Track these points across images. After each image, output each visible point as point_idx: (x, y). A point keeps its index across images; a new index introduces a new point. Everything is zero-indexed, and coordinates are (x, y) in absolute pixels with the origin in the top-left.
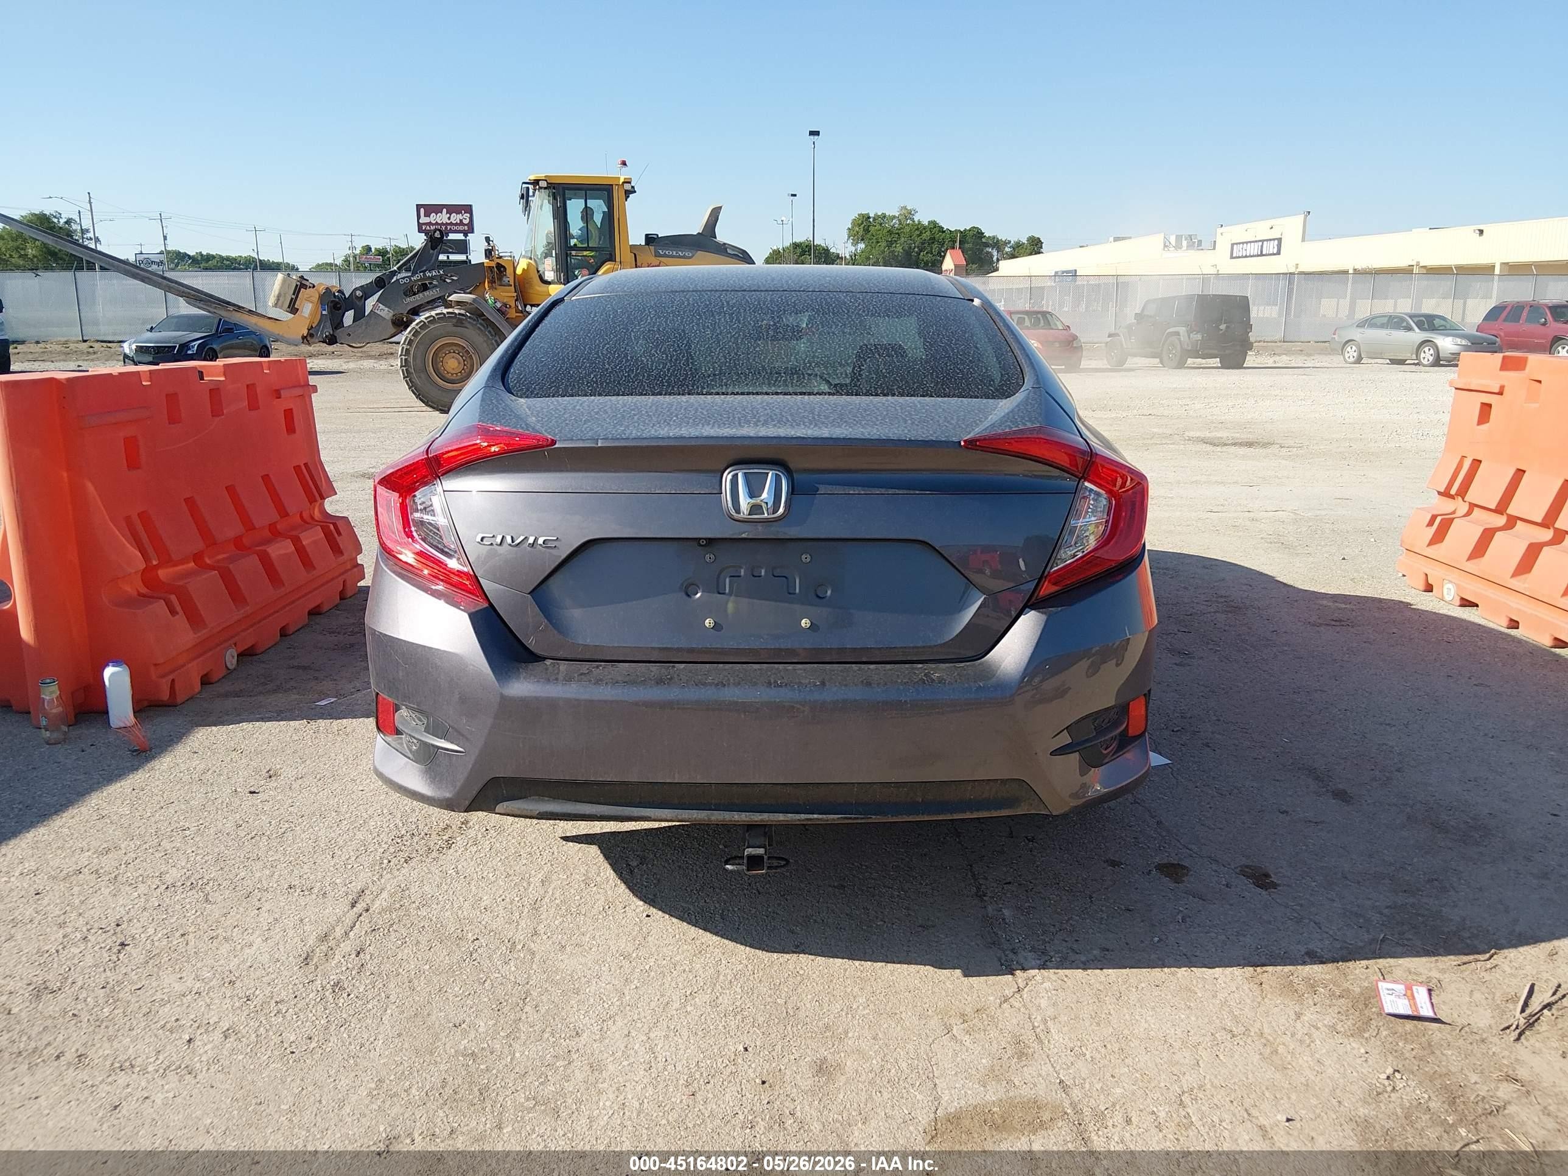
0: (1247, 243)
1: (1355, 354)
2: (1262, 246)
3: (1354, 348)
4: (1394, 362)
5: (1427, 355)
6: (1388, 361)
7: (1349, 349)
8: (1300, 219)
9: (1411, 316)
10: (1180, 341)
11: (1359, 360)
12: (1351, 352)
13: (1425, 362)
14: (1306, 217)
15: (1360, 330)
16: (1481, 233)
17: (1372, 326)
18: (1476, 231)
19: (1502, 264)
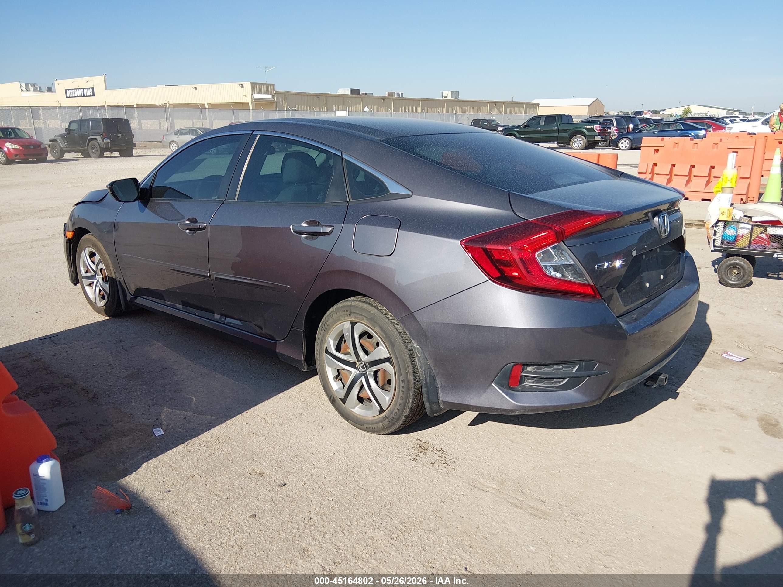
0: (74, 89)
1: (177, 148)
2: (83, 91)
3: (175, 145)
7: (173, 145)
8: (103, 77)
9: (200, 129)
10: (98, 143)
12: (174, 147)
14: (105, 77)
15: (176, 136)
16: (196, 88)
17: (181, 134)
18: (193, 87)
19: (208, 103)
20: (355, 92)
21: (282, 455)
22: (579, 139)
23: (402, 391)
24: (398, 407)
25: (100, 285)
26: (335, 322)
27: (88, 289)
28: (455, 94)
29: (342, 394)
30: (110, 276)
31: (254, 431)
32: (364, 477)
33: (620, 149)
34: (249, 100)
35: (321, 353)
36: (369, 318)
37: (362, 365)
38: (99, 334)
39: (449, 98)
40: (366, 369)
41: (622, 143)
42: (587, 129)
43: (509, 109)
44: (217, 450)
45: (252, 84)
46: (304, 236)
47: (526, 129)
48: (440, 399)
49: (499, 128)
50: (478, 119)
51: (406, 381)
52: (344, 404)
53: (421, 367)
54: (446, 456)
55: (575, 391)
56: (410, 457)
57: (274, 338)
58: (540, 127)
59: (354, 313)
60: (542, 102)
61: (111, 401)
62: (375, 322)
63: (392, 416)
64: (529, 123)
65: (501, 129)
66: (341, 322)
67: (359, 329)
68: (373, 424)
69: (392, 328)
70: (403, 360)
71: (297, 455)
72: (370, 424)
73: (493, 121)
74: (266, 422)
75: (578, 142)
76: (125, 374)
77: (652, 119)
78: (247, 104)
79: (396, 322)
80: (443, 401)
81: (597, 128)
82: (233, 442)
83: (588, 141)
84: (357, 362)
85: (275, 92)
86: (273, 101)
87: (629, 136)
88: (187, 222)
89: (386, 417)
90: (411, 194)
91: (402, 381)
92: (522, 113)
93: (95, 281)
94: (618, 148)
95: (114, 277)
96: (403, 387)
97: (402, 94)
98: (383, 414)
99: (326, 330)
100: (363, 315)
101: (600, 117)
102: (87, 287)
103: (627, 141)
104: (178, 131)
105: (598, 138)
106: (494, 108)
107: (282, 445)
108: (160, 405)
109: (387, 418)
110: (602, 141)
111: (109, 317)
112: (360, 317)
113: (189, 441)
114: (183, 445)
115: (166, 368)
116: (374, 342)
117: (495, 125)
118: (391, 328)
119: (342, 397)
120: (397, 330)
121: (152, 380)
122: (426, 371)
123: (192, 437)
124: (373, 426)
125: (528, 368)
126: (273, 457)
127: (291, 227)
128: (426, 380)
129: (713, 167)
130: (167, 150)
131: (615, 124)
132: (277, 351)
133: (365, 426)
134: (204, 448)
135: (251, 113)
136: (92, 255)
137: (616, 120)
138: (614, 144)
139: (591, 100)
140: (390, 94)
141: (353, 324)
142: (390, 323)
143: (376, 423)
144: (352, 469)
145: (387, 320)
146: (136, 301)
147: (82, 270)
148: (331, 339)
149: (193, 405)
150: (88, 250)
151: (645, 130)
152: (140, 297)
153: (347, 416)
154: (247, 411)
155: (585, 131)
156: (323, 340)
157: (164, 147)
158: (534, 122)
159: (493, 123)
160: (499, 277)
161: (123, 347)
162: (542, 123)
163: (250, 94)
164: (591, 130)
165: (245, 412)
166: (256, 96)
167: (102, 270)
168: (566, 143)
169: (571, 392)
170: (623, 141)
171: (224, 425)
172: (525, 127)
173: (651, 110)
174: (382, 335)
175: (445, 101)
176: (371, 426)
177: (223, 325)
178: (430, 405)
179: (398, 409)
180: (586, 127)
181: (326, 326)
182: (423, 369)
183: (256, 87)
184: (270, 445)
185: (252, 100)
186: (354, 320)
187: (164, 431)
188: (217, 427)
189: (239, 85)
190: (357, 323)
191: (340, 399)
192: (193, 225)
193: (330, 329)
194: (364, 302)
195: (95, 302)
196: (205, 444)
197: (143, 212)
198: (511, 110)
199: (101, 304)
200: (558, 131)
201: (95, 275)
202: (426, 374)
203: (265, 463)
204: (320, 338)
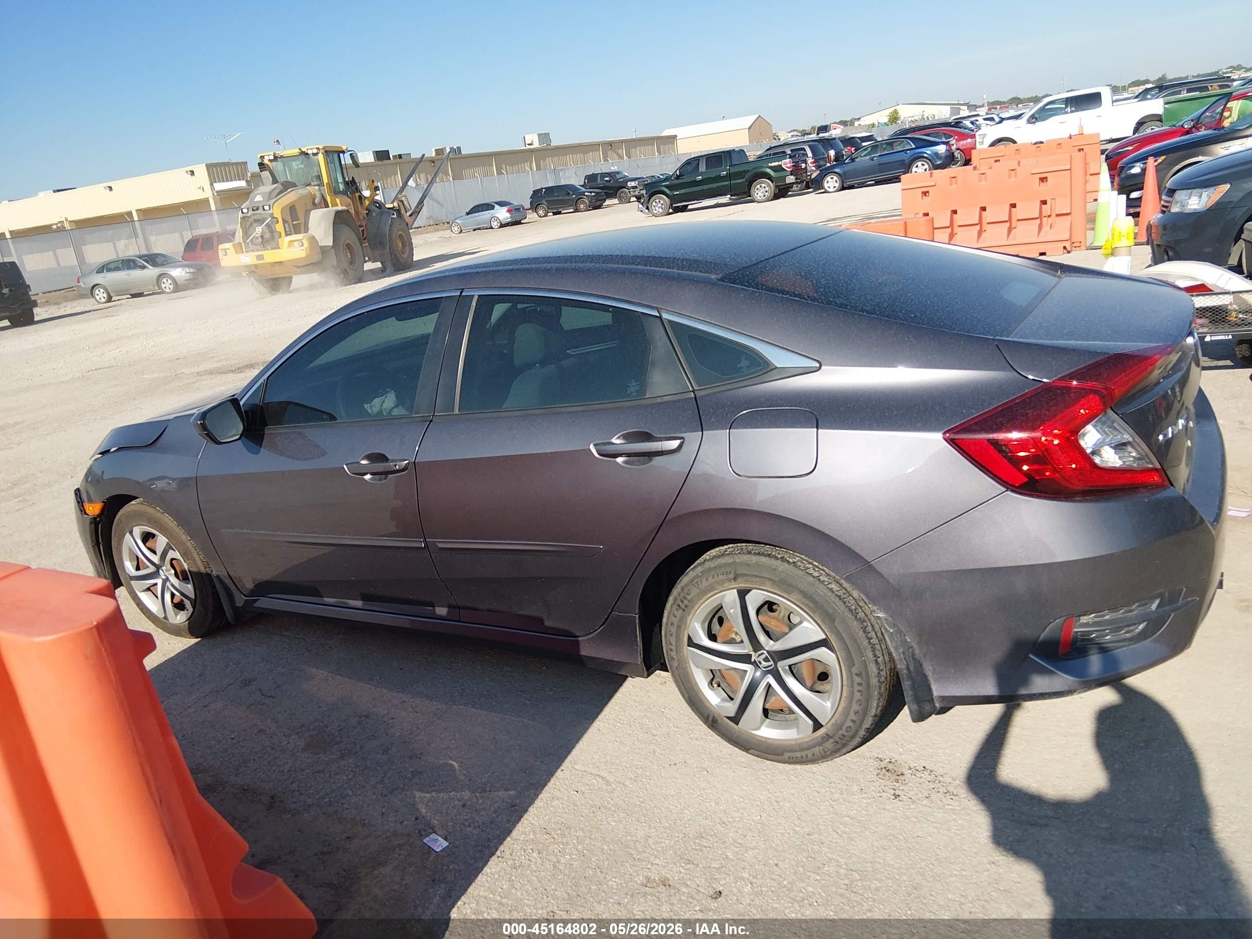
1: (105, 295)
3: (102, 290)
4: (134, 296)
5: (167, 285)
6: (129, 296)
7: (97, 292)
9: (141, 257)
11: (110, 299)
12: (100, 294)
13: (167, 290)
15: (101, 275)
16: (110, 188)
17: (109, 270)
18: (105, 188)
19: (137, 210)
20: (382, 155)
21: (677, 839)
22: (763, 185)
23: (859, 691)
24: (852, 716)
25: (173, 585)
26: (704, 593)
27: (145, 598)
28: (544, 137)
29: (731, 708)
30: (194, 569)
31: (598, 804)
32: (839, 848)
33: (826, 192)
34: (208, 194)
35: (678, 649)
36: (777, 580)
37: (763, 656)
38: (200, 676)
39: (536, 145)
40: (772, 663)
41: (828, 182)
42: (770, 168)
43: (633, 151)
44: (558, 854)
45: (209, 167)
46: (620, 460)
47: (680, 181)
48: (935, 694)
49: (629, 183)
50: (593, 174)
51: (864, 674)
52: (737, 725)
53: (896, 649)
54: (940, 778)
55: (1157, 640)
56: (885, 794)
57: (571, 633)
58: (701, 174)
59: (744, 575)
60: (680, 132)
61: (310, 801)
62: (790, 585)
63: (840, 732)
64: (682, 170)
65: (633, 184)
66: (716, 592)
67: (754, 599)
68: (801, 750)
69: (825, 591)
70: (855, 641)
71: (701, 834)
72: (796, 751)
73: (618, 173)
74: (608, 783)
75: (761, 189)
76: (301, 744)
77: (858, 138)
78: (206, 201)
79: (826, 580)
80: (940, 697)
81: (787, 163)
82: (576, 831)
83: (776, 187)
84: (753, 653)
85: (249, 175)
86: (249, 190)
87: (837, 170)
88: (364, 462)
89: (827, 737)
90: (818, 365)
91: (857, 675)
92: (654, 154)
93: (159, 582)
94: (823, 191)
95: (203, 570)
96: (860, 684)
97: (459, 148)
98: (821, 731)
99: (686, 608)
100: (762, 577)
101: (785, 147)
102: (143, 593)
103: (835, 178)
104: (104, 266)
105: (791, 179)
106: (609, 153)
107: (663, 821)
108: (403, 789)
109: (831, 737)
110: (797, 183)
111: (197, 638)
112: (758, 579)
113: (502, 848)
114: (494, 858)
115: (366, 716)
116: (784, 616)
117: (622, 180)
118: (822, 592)
119: (732, 715)
120: (833, 592)
121: (355, 743)
122: (907, 653)
123: (501, 840)
124: (804, 754)
125: (1082, 618)
126: (664, 845)
127: (592, 447)
128: (908, 668)
129: (1013, 206)
130: (87, 301)
131: (810, 154)
132: (583, 653)
133: (787, 755)
134: (535, 855)
135: (216, 217)
136: (147, 537)
137: (810, 146)
138: (816, 185)
139: (750, 120)
140: (439, 152)
141: (743, 594)
142: (818, 582)
143: (809, 748)
144: (807, 837)
145: (812, 579)
146: (256, 605)
147: (129, 566)
148: (697, 622)
149: (462, 777)
150: (137, 531)
151: (857, 158)
152: (263, 596)
153: (746, 744)
154: (562, 768)
155: (769, 170)
156: (681, 625)
157: (82, 296)
158: (689, 168)
159: (618, 176)
160: (1025, 484)
161: (260, 690)
162: (702, 168)
163: (209, 183)
164: (779, 169)
165: (559, 770)
166: (220, 186)
167: (174, 562)
168: (745, 193)
169: (1147, 642)
170: (828, 179)
171: (538, 803)
172: (678, 177)
173: (838, 121)
174: (807, 605)
175: (532, 151)
176: (798, 754)
177: (456, 623)
178: (919, 706)
179: (853, 721)
180: (770, 165)
181: (686, 602)
182: (901, 650)
183: (216, 171)
184: (644, 824)
185: (213, 194)
186: (743, 585)
187: (446, 839)
188: (531, 809)
189: (187, 172)
190: (750, 590)
191: (728, 718)
192: (380, 467)
193: (693, 607)
194: (759, 554)
195: (166, 618)
196: (531, 847)
197: (257, 453)
198: (636, 151)
199: (180, 618)
200: (730, 177)
201: (158, 571)
202: (908, 659)
203: (658, 860)
204: (676, 624)
